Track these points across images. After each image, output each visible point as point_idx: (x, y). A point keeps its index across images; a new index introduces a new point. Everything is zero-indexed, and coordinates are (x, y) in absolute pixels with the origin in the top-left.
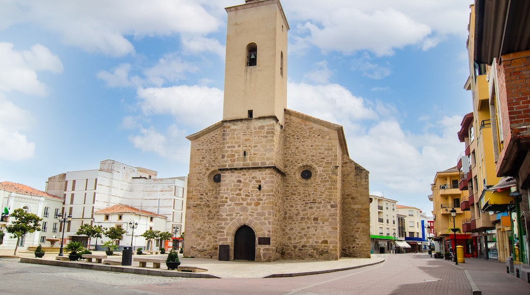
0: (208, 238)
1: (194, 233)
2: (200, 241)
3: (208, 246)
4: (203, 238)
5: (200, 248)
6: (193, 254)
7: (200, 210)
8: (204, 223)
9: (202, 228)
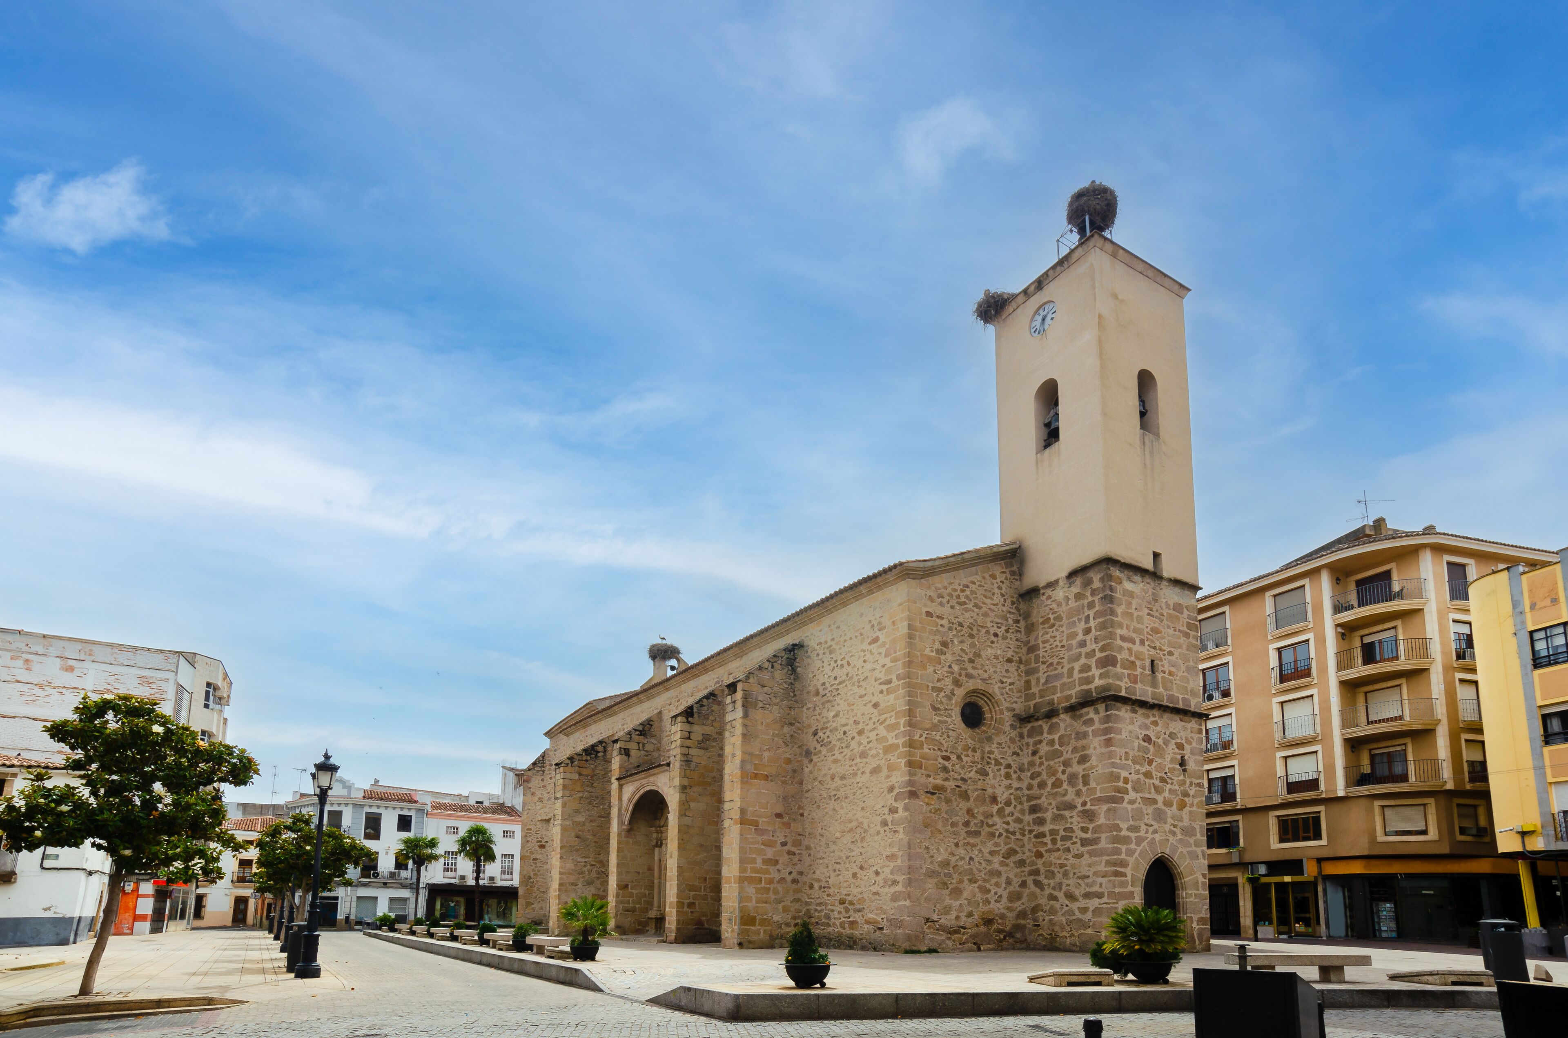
0: (969, 890)
1: (932, 874)
2: (948, 901)
3: (970, 915)
4: (957, 892)
5: (948, 920)
6: (932, 939)
7: (944, 807)
8: (957, 845)
9: (953, 860)
